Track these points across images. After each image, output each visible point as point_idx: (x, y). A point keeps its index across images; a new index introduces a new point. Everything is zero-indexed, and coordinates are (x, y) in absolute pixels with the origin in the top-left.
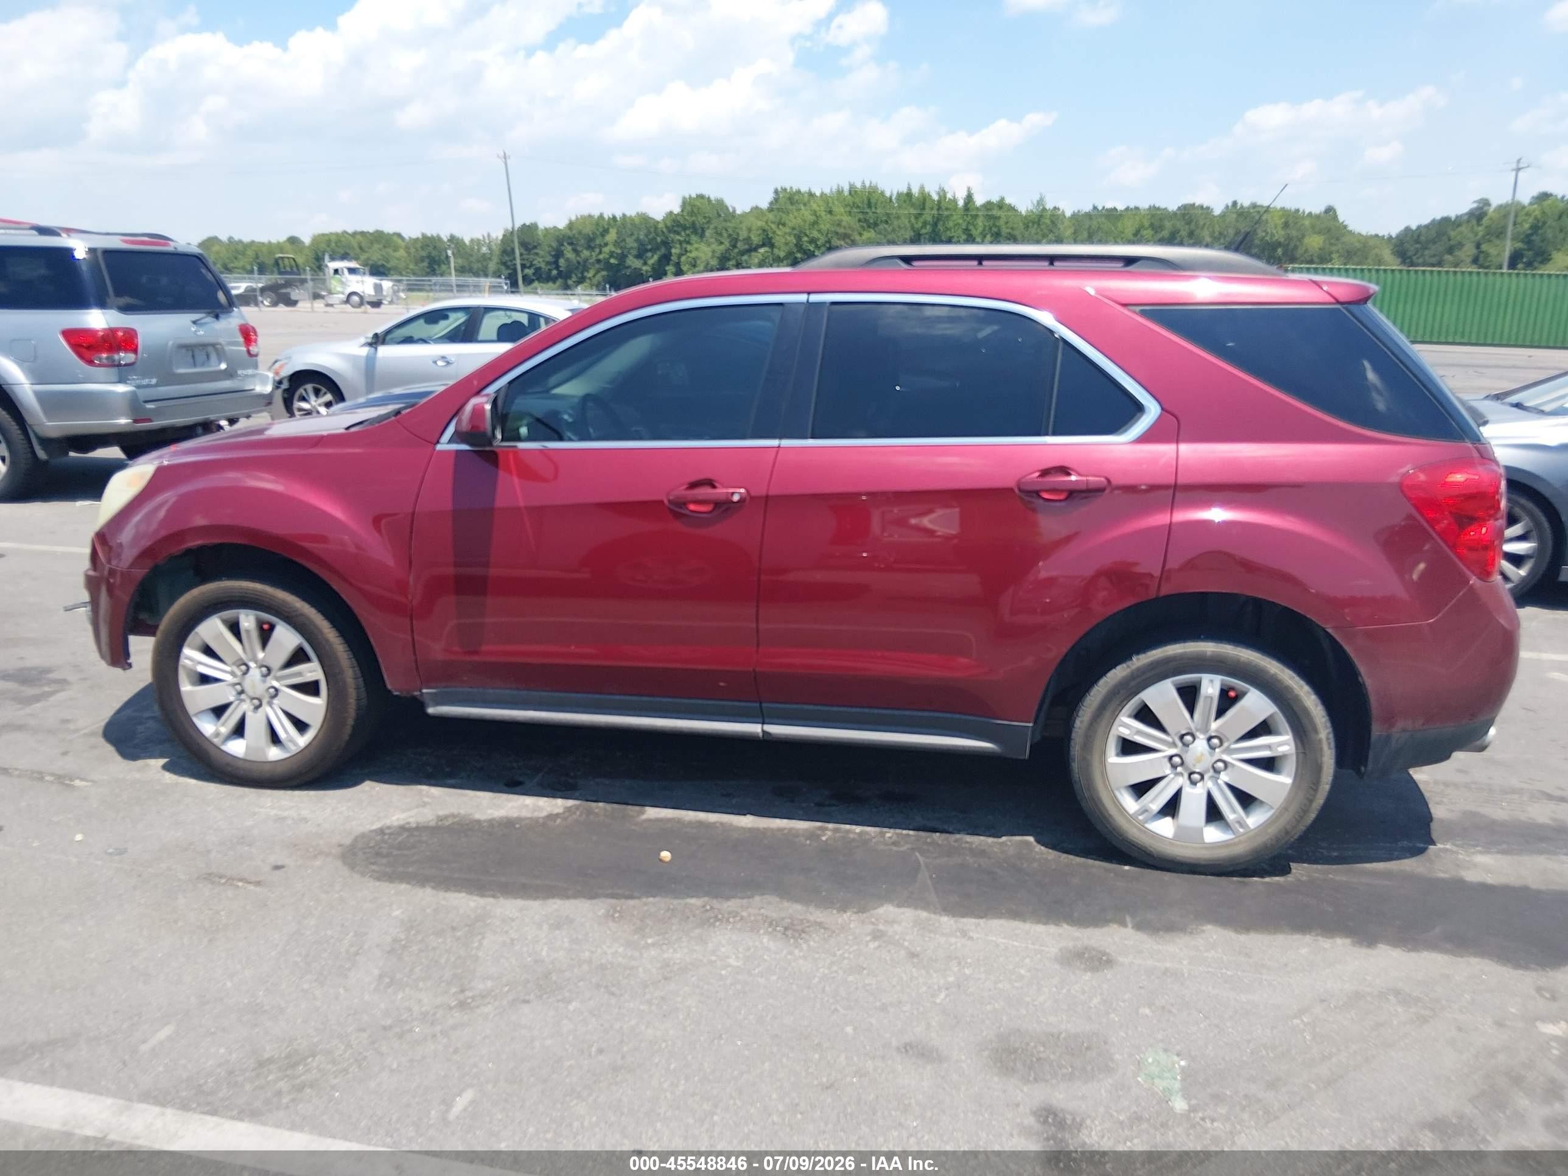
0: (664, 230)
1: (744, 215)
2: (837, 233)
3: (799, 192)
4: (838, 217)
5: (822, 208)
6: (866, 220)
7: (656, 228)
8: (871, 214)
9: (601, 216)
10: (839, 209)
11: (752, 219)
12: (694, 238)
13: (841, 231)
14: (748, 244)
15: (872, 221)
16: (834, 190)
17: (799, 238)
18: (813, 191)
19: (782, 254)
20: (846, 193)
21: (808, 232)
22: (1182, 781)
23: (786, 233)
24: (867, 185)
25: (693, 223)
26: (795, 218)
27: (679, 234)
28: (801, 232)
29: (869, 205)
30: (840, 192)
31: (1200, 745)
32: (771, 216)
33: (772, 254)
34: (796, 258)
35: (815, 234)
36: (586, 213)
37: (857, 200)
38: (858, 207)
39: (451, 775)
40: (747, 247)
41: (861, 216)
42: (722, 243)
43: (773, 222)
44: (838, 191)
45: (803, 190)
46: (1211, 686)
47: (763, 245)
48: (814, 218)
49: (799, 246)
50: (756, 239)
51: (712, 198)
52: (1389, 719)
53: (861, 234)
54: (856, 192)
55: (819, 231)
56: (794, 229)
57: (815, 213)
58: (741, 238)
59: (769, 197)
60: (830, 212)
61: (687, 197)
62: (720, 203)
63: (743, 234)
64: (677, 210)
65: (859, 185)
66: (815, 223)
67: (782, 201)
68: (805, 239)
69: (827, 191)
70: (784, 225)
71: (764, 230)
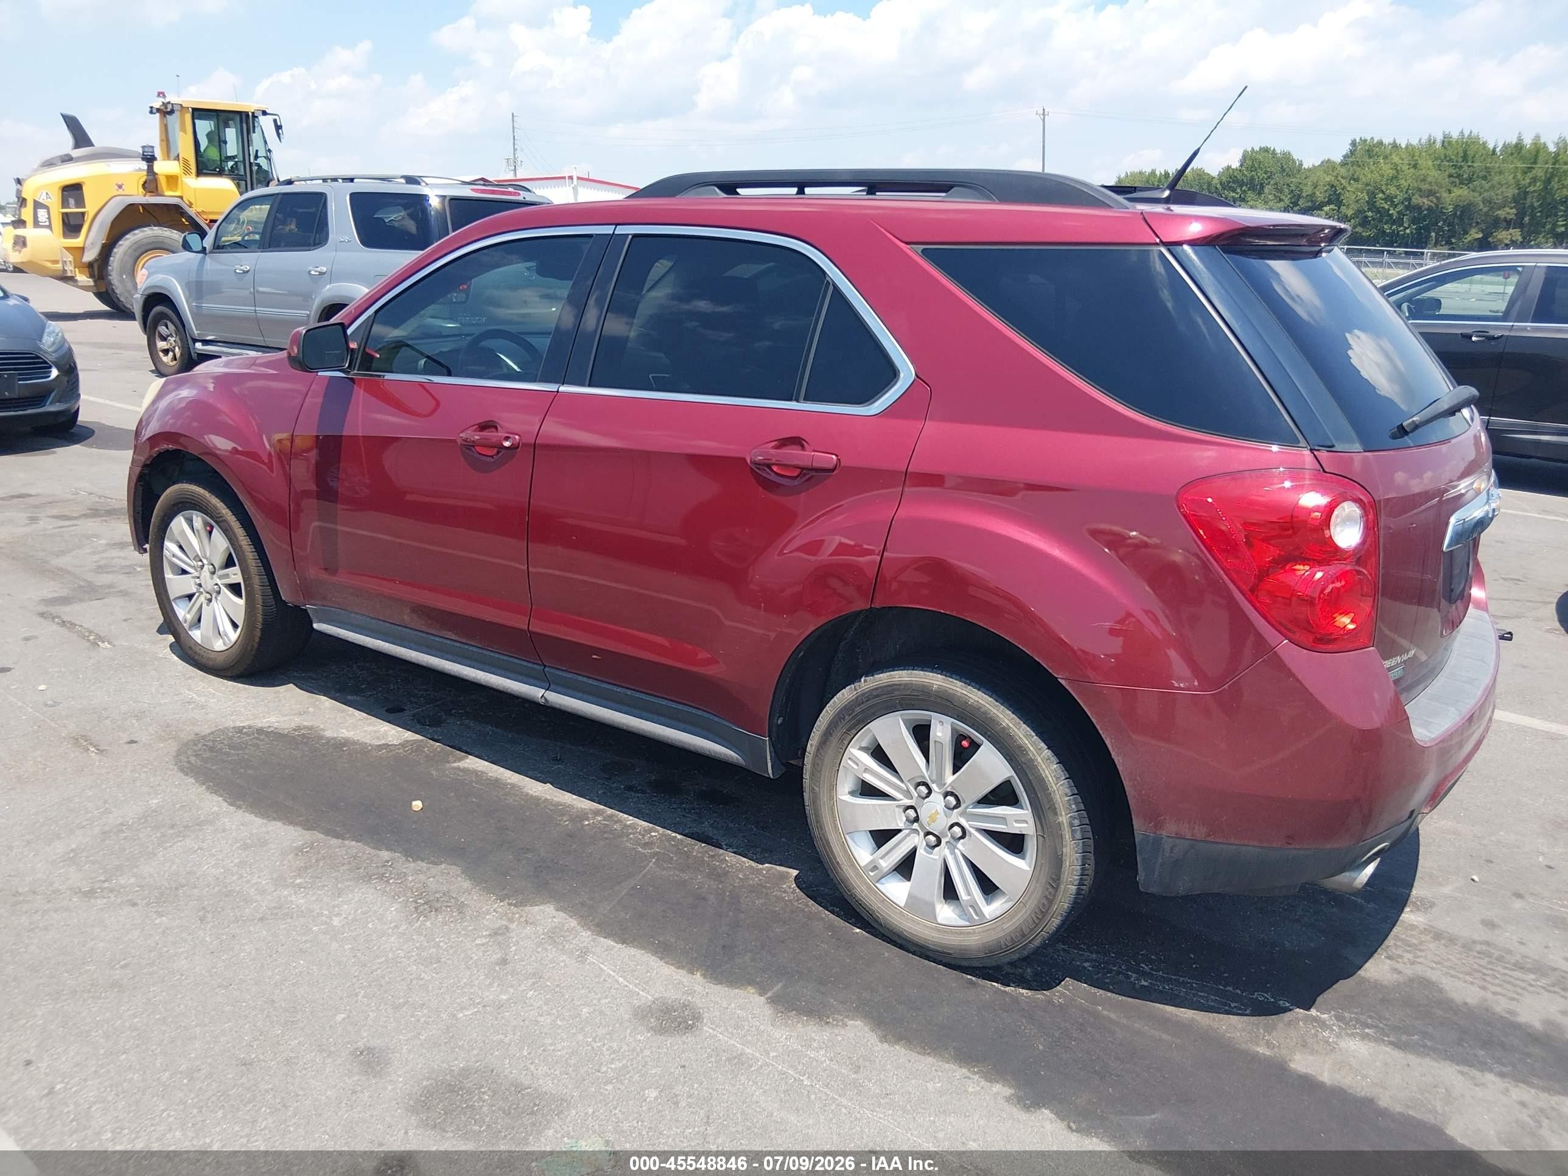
0: (1218, 186)
1: (1313, 170)
2: (1420, 190)
3: (1381, 143)
4: (1424, 171)
5: (1406, 162)
6: (1459, 176)
7: (1209, 184)
8: (1466, 168)
9: (1153, 172)
10: (1426, 163)
11: (1320, 173)
12: (1250, 194)
13: (1425, 187)
14: (1312, 201)
15: (1465, 176)
16: (1423, 141)
17: (1372, 195)
18: (1398, 142)
19: (1350, 213)
20: (1438, 145)
21: (1384, 188)
22: (917, 840)
23: (1357, 189)
24: (1466, 134)
25: (1252, 179)
26: (1372, 172)
27: (1234, 191)
28: (1376, 188)
29: (1465, 158)
30: (1431, 143)
31: (937, 801)
32: (1343, 171)
33: (1338, 211)
34: (1367, 217)
35: (1392, 190)
36: (1137, 170)
37: (1450, 152)
38: (1450, 160)
39: (357, 691)
40: (1310, 204)
41: (1452, 171)
42: (1281, 200)
43: (1343, 177)
44: (1430, 140)
45: (1386, 141)
46: (942, 730)
47: (1329, 202)
48: (1394, 172)
49: (1372, 204)
50: (1320, 196)
51: (1278, 151)
52: (1155, 818)
53: (1450, 192)
54: (1450, 143)
55: (1398, 187)
56: (1367, 185)
57: (1395, 167)
58: (1304, 195)
59: (1345, 148)
60: (1415, 166)
61: (1249, 149)
62: (1287, 156)
63: (1307, 190)
64: (1236, 165)
65: (1455, 135)
66: (1395, 177)
67: (1358, 154)
68: (1381, 195)
69: (1414, 142)
70: (1357, 180)
71: (1333, 186)
